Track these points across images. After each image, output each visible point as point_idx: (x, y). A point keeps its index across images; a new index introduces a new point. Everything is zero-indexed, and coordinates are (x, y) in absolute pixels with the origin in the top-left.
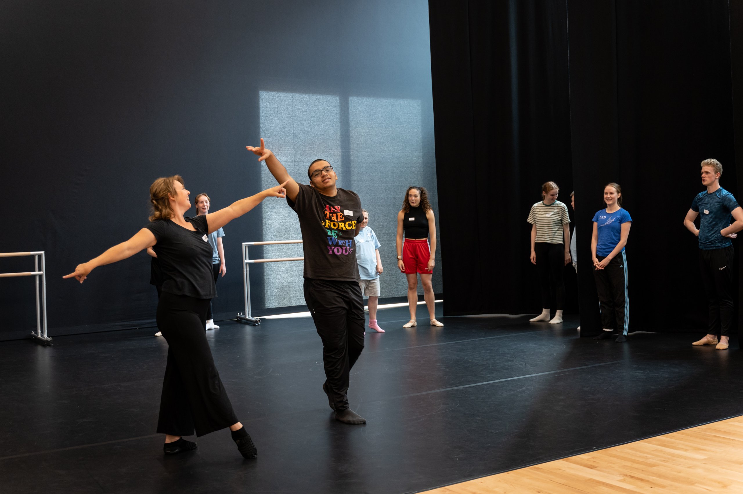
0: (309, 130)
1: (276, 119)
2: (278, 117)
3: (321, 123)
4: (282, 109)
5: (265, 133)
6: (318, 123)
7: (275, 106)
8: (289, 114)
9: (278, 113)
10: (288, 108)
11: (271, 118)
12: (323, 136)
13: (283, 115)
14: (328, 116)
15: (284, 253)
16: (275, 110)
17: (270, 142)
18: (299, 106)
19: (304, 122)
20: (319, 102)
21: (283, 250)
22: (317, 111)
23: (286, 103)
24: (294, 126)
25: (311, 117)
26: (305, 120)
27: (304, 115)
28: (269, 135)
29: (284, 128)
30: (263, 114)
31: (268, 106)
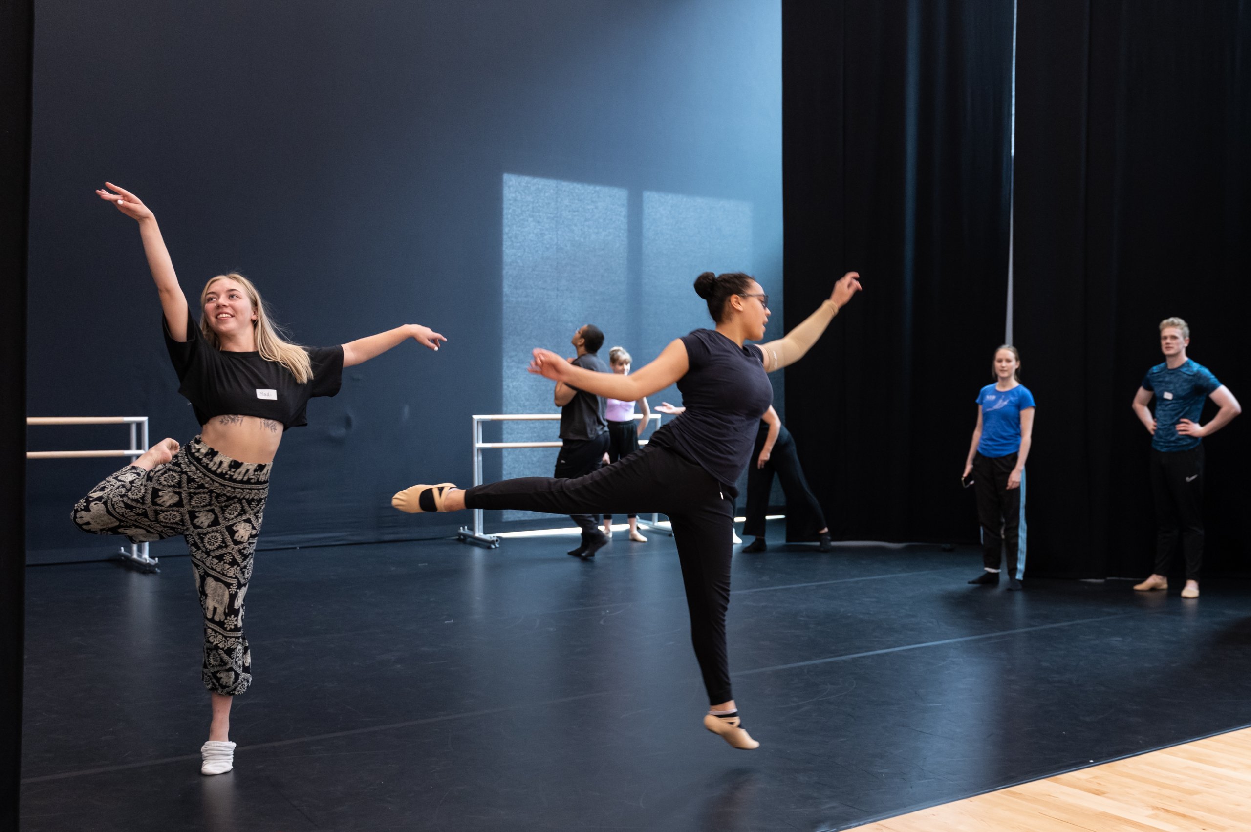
0: (582, 240)
1: (530, 219)
2: (533, 216)
3: (601, 230)
4: (541, 204)
5: (512, 241)
6: (596, 230)
7: (529, 199)
8: (551, 214)
9: (533, 211)
10: (549, 204)
11: (522, 217)
12: (602, 252)
13: (541, 214)
14: (611, 219)
15: (535, 435)
16: (528, 205)
17: (519, 256)
18: (566, 202)
19: (574, 228)
20: (599, 197)
21: (535, 430)
22: (595, 210)
23: (547, 195)
24: (559, 232)
25: (586, 220)
26: (576, 225)
27: (575, 216)
28: (518, 244)
29: (542, 234)
30: (510, 211)
31: (519, 198)
